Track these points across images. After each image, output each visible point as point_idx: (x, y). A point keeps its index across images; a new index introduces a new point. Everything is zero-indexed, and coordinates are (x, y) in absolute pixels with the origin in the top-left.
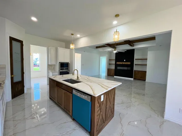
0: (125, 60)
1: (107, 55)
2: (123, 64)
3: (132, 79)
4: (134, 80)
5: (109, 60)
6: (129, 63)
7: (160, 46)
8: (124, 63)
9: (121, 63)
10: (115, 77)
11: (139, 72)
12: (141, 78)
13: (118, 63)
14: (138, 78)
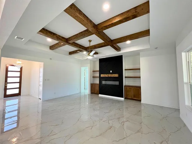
0: (111, 72)
1: (89, 65)
3: (122, 99)
4: (125, 101)
6: (116, 75)
7: (156, 48)
8: (110, 75)
9: (106, 76)
10: (100, 95)
11: (131, 87)
12: (134, 97)
13: (102, 75)
14: (131, 98)
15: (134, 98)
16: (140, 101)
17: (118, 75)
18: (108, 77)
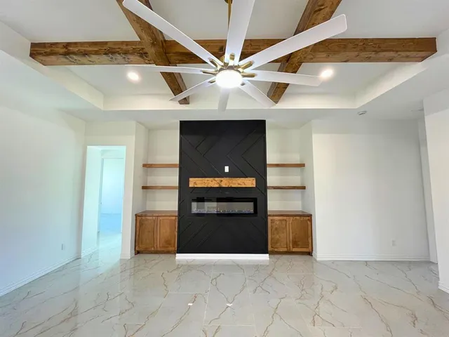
0: (227, 169)
1: (132, 139)
2: (223, 185)
5: (144, 166)
6: (250, 182)
8: (225, 182)
9: (212, 183)
10: (180, 256)
11: (285, 218)
12: (295, 244)
13: (195, 182)
14: (285, 250)
15: (294, 250)
16: (310, 254)
17: (254, 182)
18: (220, 188)
